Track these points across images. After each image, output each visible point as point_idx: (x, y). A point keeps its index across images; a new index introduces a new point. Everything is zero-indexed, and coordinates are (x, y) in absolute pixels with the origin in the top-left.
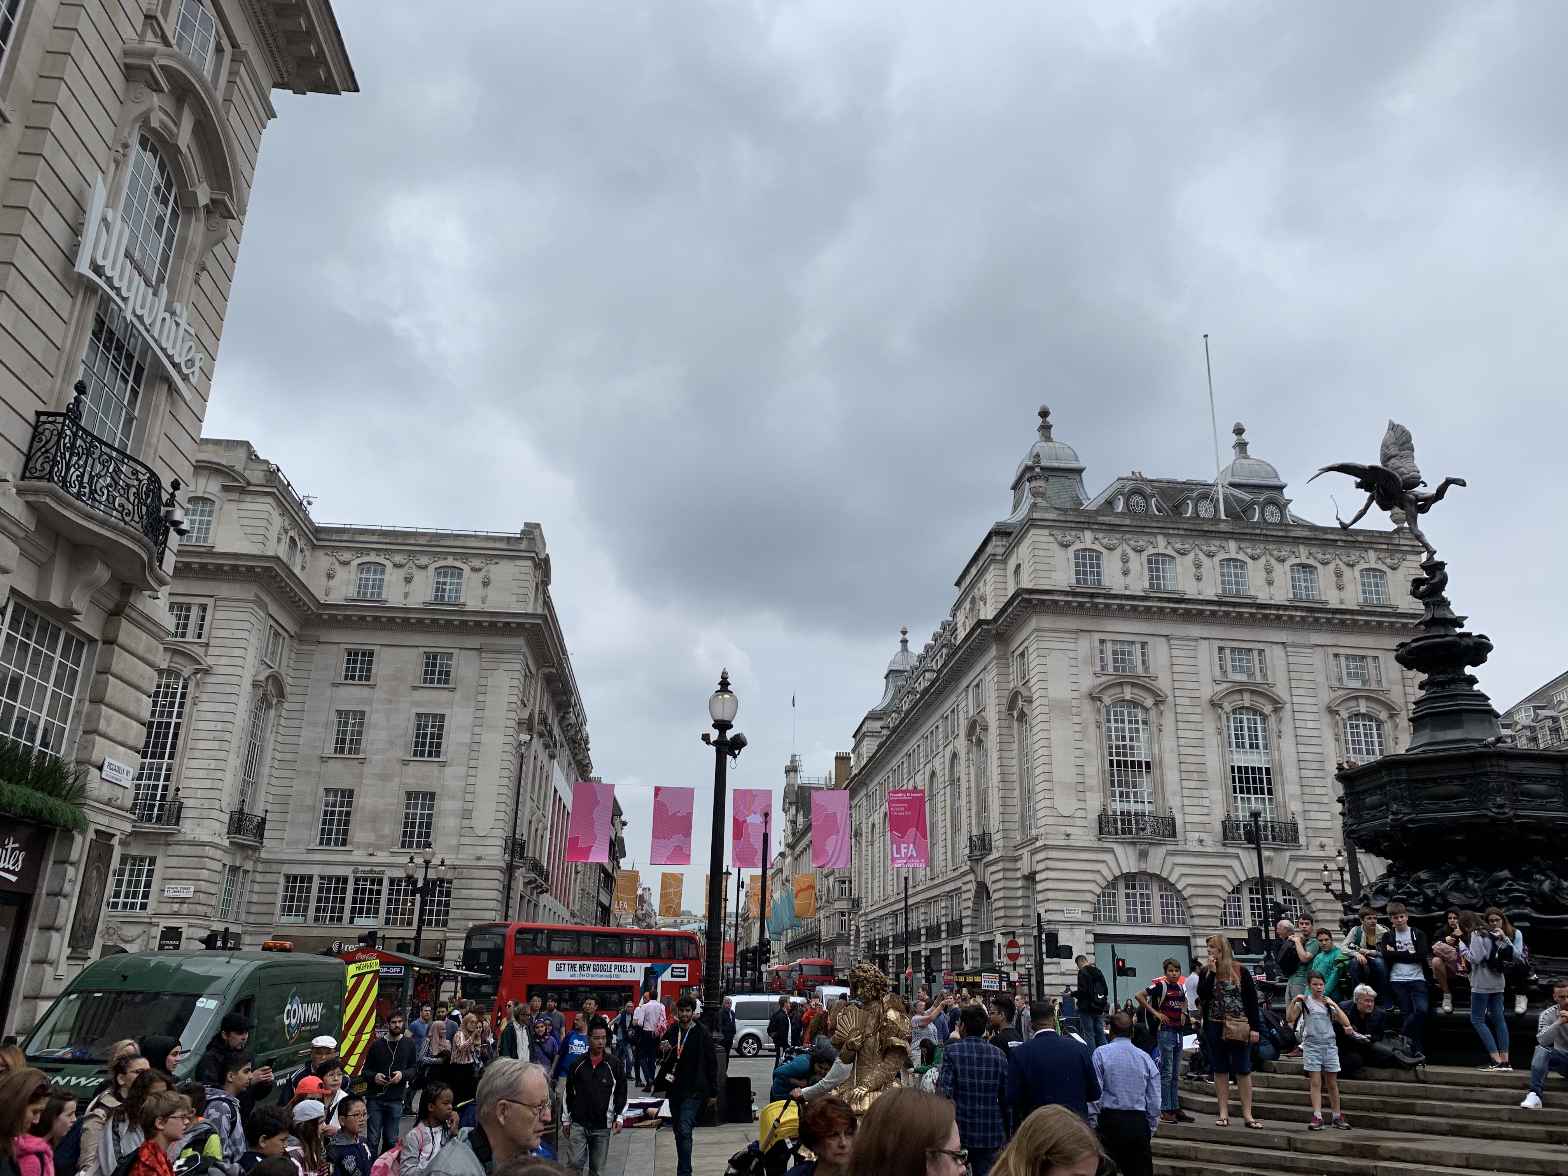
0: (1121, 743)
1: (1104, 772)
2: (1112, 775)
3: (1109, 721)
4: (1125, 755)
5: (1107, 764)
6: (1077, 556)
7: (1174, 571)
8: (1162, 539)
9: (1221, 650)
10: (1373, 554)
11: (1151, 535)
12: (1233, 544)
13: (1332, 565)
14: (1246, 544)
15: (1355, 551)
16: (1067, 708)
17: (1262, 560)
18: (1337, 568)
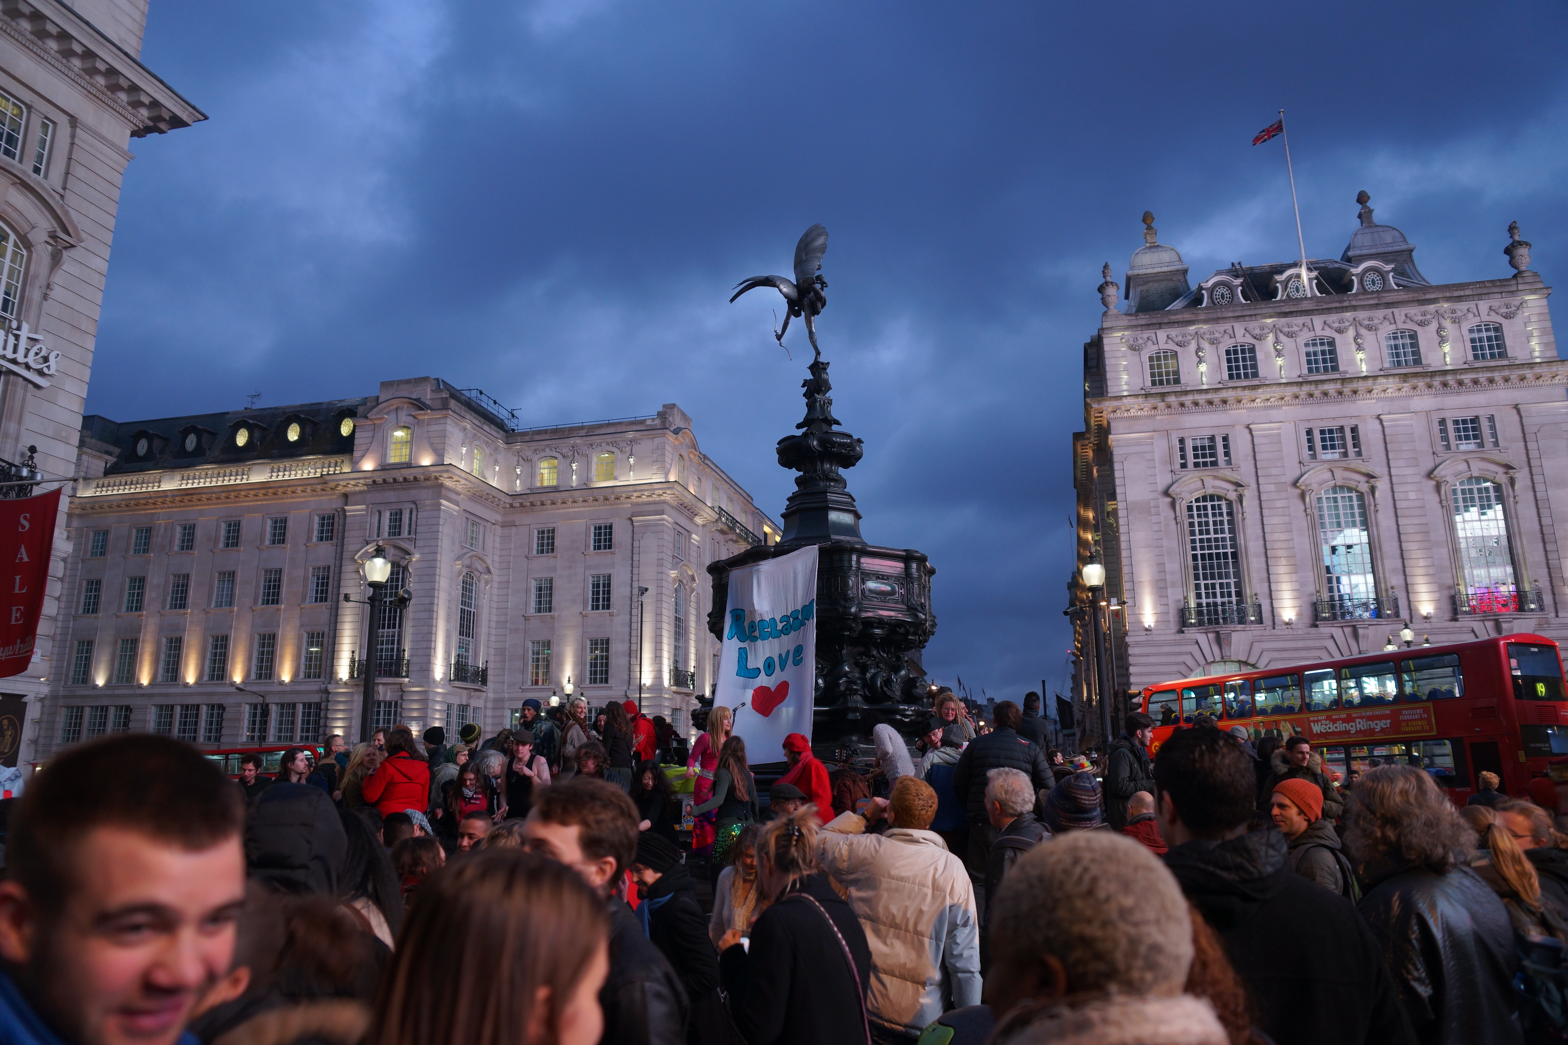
0: (1205, 537)
1: (1186, 567)
2: (1196, 568)
3: (1191, 516)
4: (1210, 548)
5: (1190, 558)
6: (1151, 359)
7: (1254, 358)
8: (1239, 328)
9: (1309, 432)
10: (1483, 306)
11: (1227, 326)
12: (1318, 321)
13: (1434, 326)
14: (1332, 318)
15: (1462, 306)
16: (1145, 509)
17: (1351, 333)
18: (1440, 328)
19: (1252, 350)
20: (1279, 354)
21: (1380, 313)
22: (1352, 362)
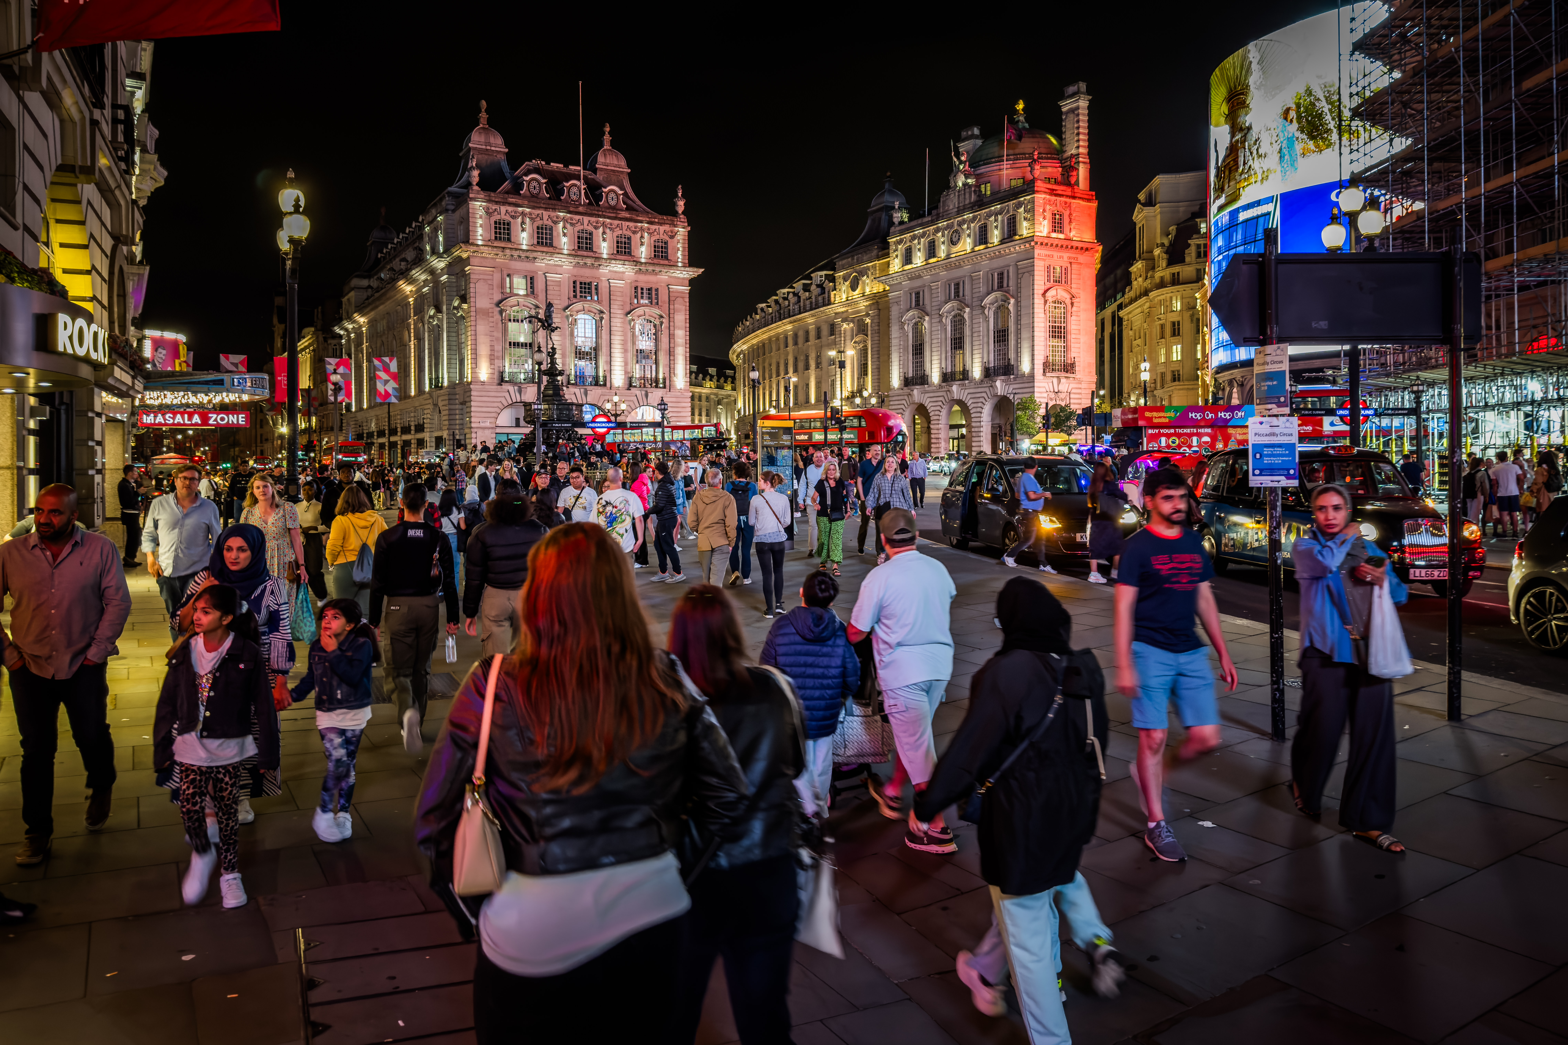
1: (505, 349)
2: (510, 350)
3: (510, 320)
4: (518, 339)
5: (508, 344)
6: (496, 223)
7: (551, 234)
8: (546, 214)
9: (574, 282)
10: (662, 228)
11: (539, 212)
12: (586, 219)
13: (639, 235)
14: (593, 219)
15: (653, 227)
16: (486, 313)
17: (601, 230)
18: (642, 237)
19: (551, 229)
20: (565, 235)
21: (616, 222)
22: (599, 247)
